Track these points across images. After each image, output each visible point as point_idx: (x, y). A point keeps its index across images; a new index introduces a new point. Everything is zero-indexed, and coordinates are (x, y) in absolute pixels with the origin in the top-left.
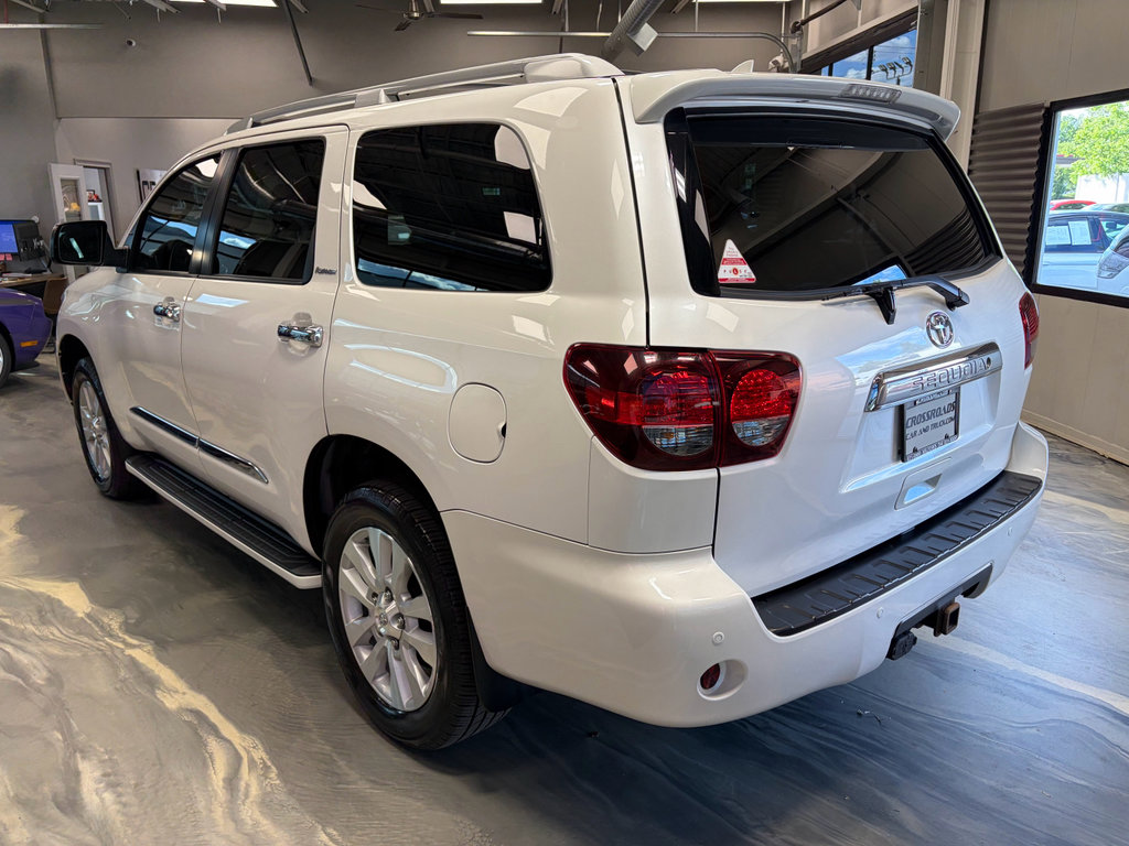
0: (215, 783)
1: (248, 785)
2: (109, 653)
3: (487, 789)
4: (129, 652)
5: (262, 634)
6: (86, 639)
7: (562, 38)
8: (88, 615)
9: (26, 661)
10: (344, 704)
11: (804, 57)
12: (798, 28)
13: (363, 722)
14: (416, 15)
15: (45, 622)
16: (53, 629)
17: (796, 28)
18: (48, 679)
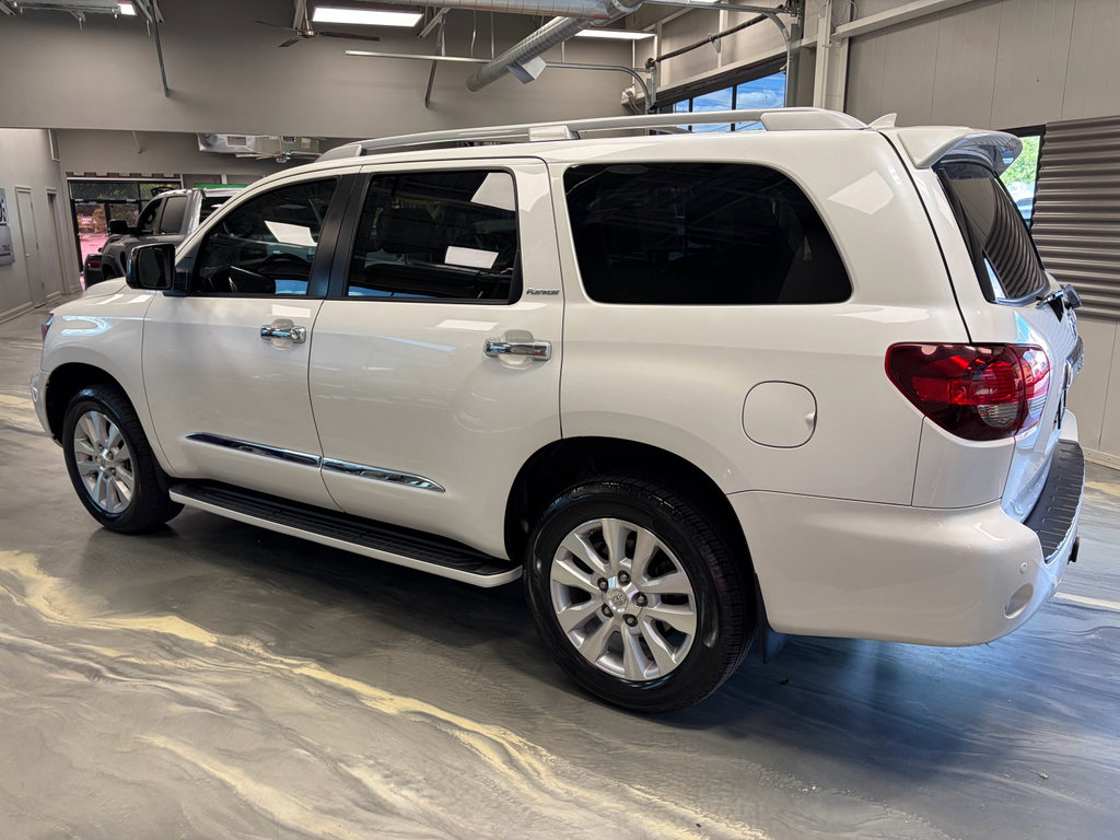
0: (497, 766)
1: (530, 765)
2: (279, 675)
3: (739, 735)
4: (297, 671)
5: (414, 640)
6: (240, 666)
7: (435, 61)
8: (218, 643)
9: (197, 694)
10: (552, 689)
11: (659, 90)
12: (653, 64)
13: (582, 700)
14: (310, 33)
15: (178, 656)
16: (194, 660)
17: (650, 64)
18: (239, 706)
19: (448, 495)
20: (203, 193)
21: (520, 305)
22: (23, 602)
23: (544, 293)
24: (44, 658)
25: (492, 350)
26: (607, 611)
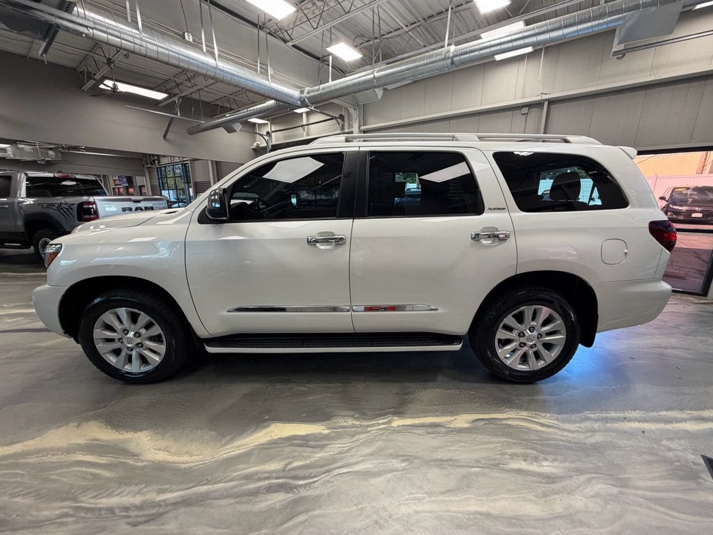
0: (543, 429)
1: (549, 422)
4: (393, 425)
8: (329, 428)
11: (272, 144)
15: (322, 447)
16: (334, 446)
17: (268, 133)
18: (404, 461)
19: (440, 311)
20: (26, 174)
21: (484, 215)
22: (142, 461)
23: (499, 209)
24: (235, 496)
25: (476, 237)
26: (522, 345)
